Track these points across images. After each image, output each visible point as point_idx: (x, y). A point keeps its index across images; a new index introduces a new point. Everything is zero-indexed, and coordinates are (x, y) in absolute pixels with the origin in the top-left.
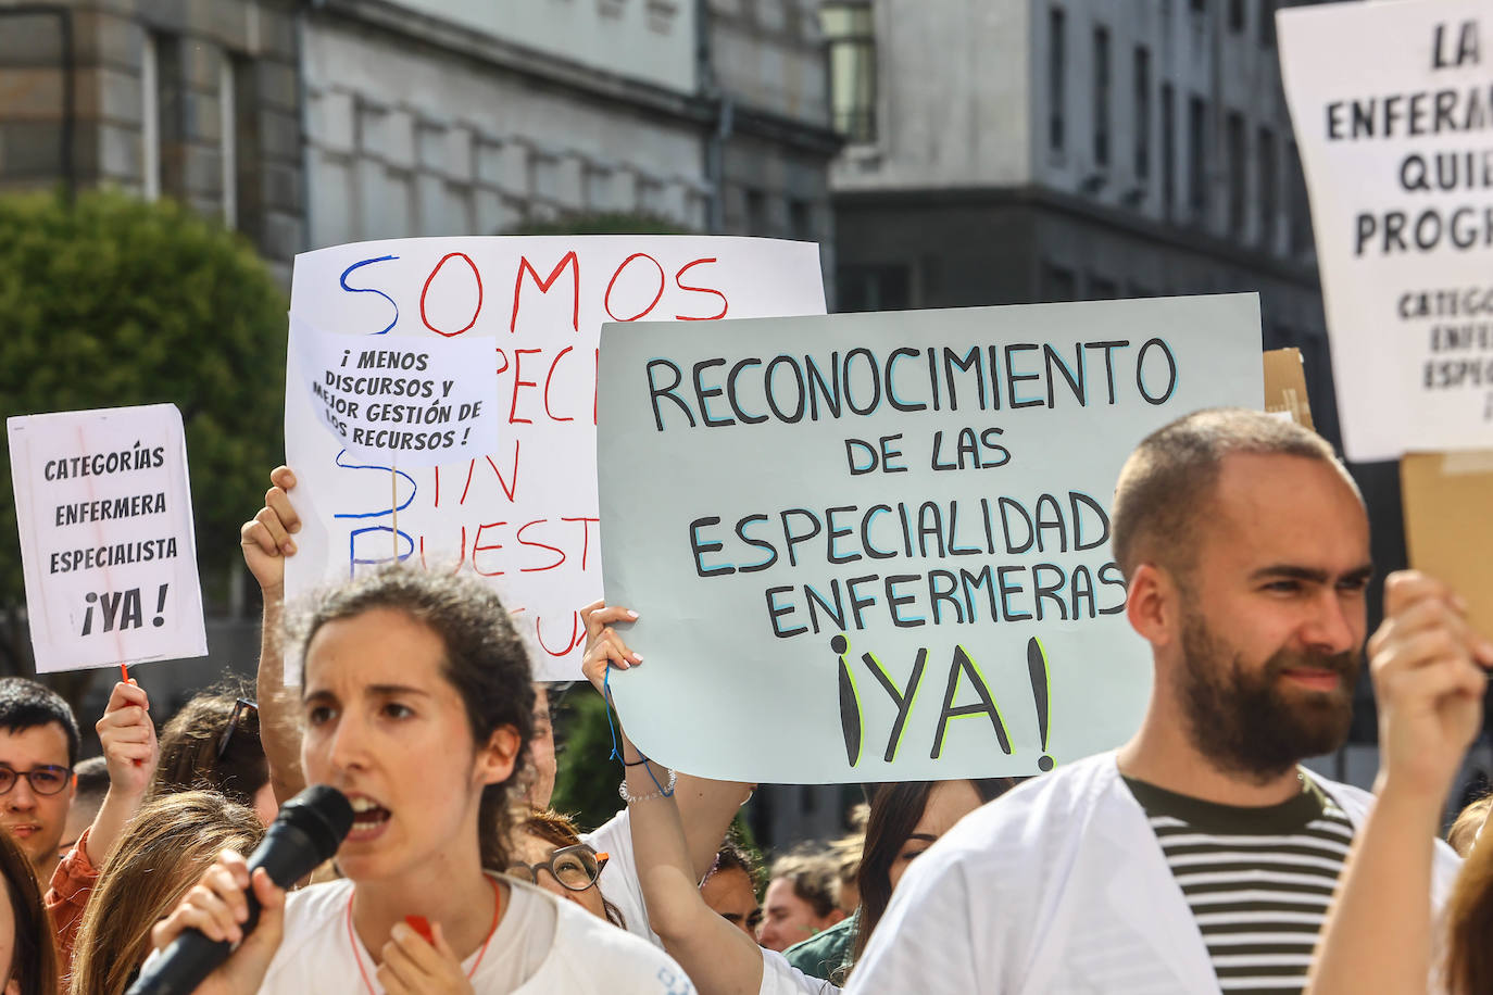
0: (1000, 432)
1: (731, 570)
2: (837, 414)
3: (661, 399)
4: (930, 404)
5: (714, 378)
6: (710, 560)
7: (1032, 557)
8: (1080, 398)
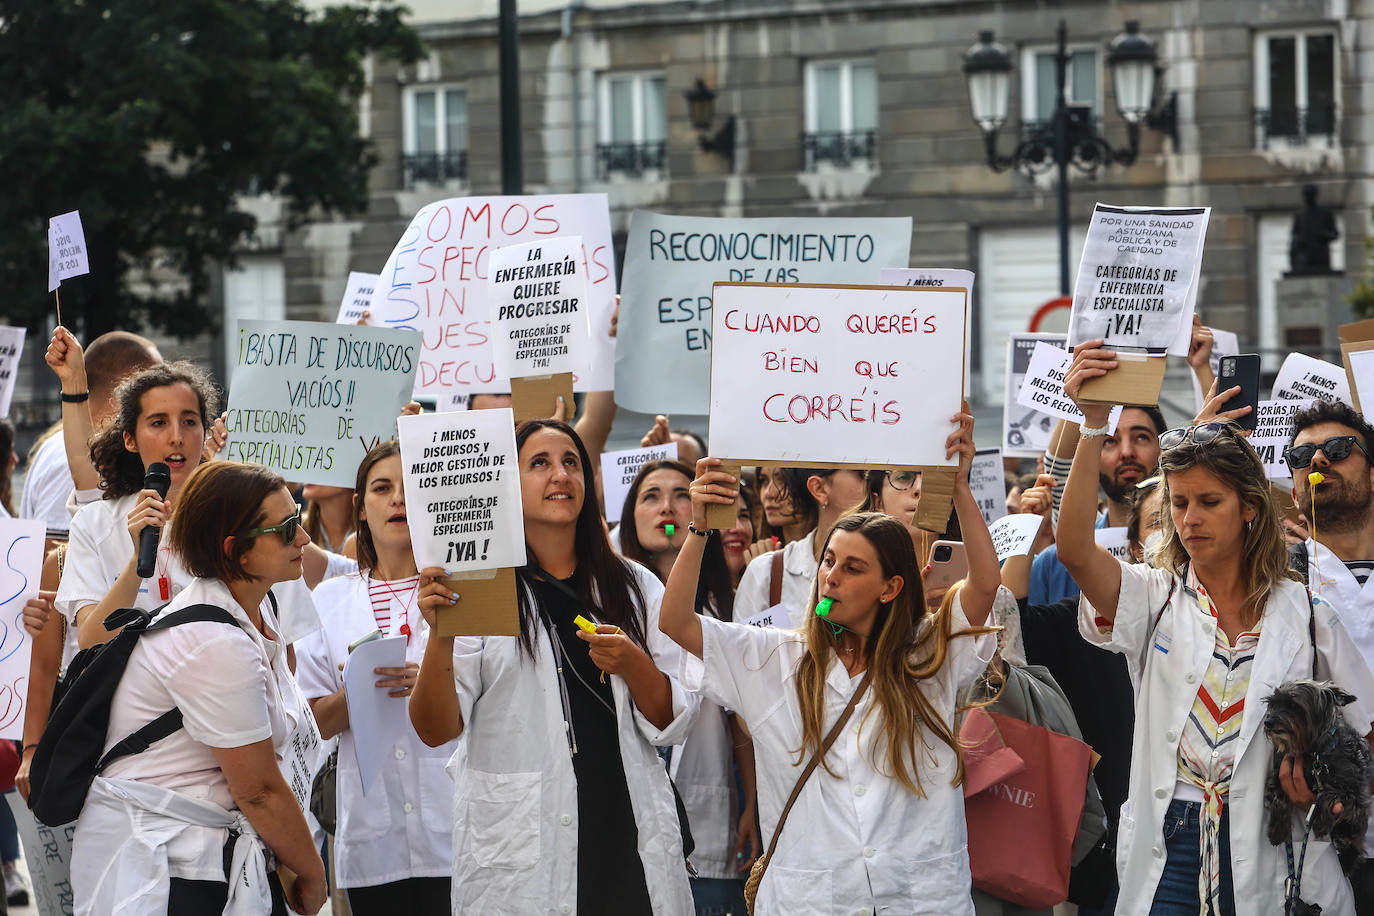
0: (795, 270)
1: (673, 321)
2: (728, 258)
3: (655, 247)
4: (768, 256)
5: (679, 240)
6: (666, 316)
8: (832, 259)
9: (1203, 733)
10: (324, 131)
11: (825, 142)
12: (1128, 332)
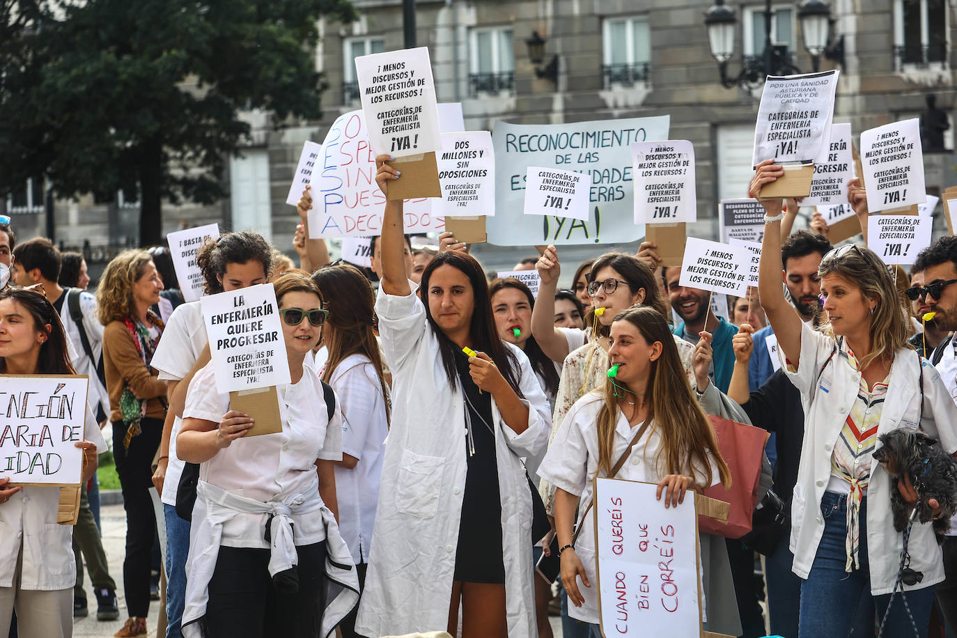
0: (597, 153)
1: (520, 189)
2: (555, 149)
3: (509, 144)
4: (580, 146)
5: (525, 140)
6: (515, 186)
7: (600, 185)
8: (620, 144)
9: (849, 447)
10: (293, 70)
11: (617, 70)
12: (790, 152)
